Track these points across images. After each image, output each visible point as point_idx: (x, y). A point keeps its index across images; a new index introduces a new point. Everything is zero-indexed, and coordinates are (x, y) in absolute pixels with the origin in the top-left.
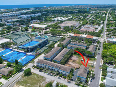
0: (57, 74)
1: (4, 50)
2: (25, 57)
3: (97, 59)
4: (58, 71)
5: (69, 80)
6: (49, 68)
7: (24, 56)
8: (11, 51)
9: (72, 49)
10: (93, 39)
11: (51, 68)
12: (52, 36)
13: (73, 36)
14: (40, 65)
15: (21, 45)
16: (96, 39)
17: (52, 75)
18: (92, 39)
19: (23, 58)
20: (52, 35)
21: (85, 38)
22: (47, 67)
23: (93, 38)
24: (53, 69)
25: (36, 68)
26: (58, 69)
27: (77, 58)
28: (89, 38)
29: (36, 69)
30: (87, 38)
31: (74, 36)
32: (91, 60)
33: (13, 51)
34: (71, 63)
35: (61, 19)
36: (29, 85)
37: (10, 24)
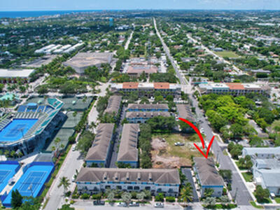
3: (205, 135)
4: (148, 188)
5: (185, 203)
6: (120, 187)
7: (17, 170)
9: (139, 122)
10: (171, 90)
11: (125, 186)
13: (121, 89)
14: (91, 187)
16: (178, 89)
17: (137, 205)
18: (168, 90)
19: (16, 179)
21: (150, 89)
22: (113, 186)
23: (170, 88)
24: (133, 185)
25: (77, 198)
26: (150, 182)
27: (164, 141)
28: (162, 90)
29: (79, 200)
30: (156, 90)
31: (124, 89)
34: (157, 157)
35: (58, 48)
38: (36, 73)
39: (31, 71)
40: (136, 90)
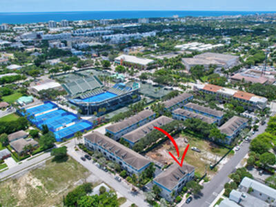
0: (118, 171)
1: (43, 104)
2: (74, 123)
3: (235, 153)
4: (121, 163)
5: (136, 188)
6: (105, 154)
7: (73, 121)
8: (53, 108)
9: (182, 120)
10: (251, 102)
11: (108, 154)
12: (154, 86)
13: (201, 90)
14: (91, 145)
15: (79, 98)
16: (258, 103)
17: (106, 170)
18: (248, 101)
19: (68, 125)
20: (154, 84)
21: (230, 97)
22: (103, 151)
23: (251, 100)
24: (113, 157)
25: (82, 149)
26: (121, 158)
27: (185, 142)
28: (241, 100)
29: (81, 151)
30: (235, 98)
31: (204, 90)
32: (219, 152)
33: (57, 109)
36: (51, 179)
37: (80, 51)
38: (154, 63)
39: (151, 61)
40: (215, 93)
